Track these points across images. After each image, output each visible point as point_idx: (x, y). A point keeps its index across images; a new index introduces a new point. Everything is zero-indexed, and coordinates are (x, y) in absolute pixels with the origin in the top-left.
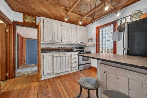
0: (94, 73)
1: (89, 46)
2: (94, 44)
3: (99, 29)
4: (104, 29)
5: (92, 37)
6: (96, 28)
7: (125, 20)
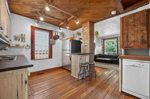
2: (28, 45)
5: (24, 35)
6: (32, 27)
7: (57, 33)
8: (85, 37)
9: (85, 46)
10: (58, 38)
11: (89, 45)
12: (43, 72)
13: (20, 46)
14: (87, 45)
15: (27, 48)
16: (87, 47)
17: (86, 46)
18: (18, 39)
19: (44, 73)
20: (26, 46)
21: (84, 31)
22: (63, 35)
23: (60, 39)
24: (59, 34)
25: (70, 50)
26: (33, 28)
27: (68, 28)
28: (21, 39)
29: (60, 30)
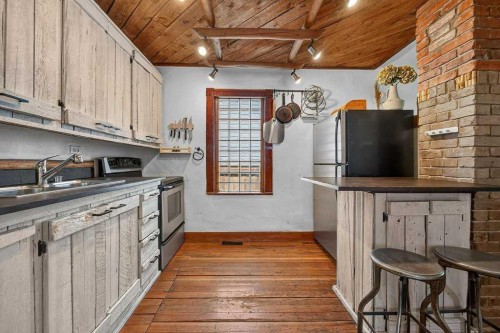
0: (218, 254)
1: (176, 154)
2: (199, 149)
3: (216, 98)
4: (234, 103)
5: (191, 120)
6: (209, 92)
7: (292, 97)
8: (433, 82)
9: (435, 137)
10: (295, 117)
11: (471, 131)
12: (237, 240)
13: (182, 152)
14: (454, 129)
15: (197, 157)
16: (452, 142)
17: (443, 136)
18: (177, 133)
19: (240, 244)
20: (193, 151)
21: (431, 48)
22: (316, 100)
23: (304, 118)
24: (298, 99)
25: (338, 164)
26: (213, 95)
27: (318, 57)
28: (182, 134)
29: (297, 78)
